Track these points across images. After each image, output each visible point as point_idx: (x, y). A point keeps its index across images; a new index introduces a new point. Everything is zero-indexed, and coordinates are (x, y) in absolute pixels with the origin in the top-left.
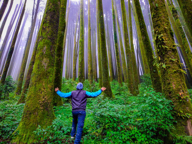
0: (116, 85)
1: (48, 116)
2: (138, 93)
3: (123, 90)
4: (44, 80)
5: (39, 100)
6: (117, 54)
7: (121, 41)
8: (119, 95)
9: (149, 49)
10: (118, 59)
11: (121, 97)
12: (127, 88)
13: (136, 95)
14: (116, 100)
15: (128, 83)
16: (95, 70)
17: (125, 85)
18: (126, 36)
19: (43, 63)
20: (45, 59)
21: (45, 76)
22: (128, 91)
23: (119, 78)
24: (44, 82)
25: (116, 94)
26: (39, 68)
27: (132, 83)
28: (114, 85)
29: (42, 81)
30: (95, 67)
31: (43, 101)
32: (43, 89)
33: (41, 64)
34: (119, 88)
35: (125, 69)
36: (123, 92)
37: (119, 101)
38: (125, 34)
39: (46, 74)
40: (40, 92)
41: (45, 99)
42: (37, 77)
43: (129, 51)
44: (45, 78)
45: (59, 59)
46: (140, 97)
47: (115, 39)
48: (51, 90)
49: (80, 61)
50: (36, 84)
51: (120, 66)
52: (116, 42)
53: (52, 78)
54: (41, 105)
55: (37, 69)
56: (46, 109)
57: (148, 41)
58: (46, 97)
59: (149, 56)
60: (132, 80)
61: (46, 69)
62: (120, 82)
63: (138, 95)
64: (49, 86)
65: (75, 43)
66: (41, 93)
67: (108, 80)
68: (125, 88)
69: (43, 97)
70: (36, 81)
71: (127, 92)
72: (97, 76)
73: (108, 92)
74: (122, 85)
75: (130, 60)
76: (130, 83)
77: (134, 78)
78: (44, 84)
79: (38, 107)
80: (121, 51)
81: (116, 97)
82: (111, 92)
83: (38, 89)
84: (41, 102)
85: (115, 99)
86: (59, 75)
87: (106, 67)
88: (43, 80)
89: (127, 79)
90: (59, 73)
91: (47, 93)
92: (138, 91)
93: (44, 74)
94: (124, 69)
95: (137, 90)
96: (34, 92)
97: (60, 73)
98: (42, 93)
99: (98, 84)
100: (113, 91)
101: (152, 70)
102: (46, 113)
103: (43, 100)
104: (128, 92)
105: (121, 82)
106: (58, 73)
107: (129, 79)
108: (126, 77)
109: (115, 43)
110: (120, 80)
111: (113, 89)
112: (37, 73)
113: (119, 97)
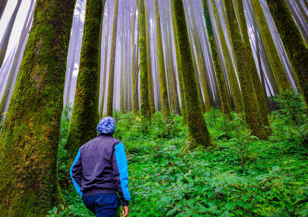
0: (218, 119)
1: (37, 206)
2: (270, 133)
3: (234, 128)
4: (32, 116)
5: (17, 164)
6: (215, 55)
7: (221, 31)
8: (225, 139)
9: (292, 29)
10: (217, 66)
11: (232, 143)
12: (241, 122)
13: (266, 139)
14: (219, 152)
15: (243, 114)
16: (174, 92)
17: (237, 117)
18: (230, 16)
19: (33, 76)
20: (37, 68)
21: (34, 106)
22: (247, 130)
23: (222, 103)
24: (31, 119)
25: (220, 138)
26: (22, 88)
27: (254, 113)
28: (213, 119)
29: (28, 116)
30: (173, 86)
31: (27, 168)
32: (27, 137)
33: (29, 79)
34: (225, 124)
35: (235, 84)
36: (233, 132)
37: (227, 153)
38: (228, 12)
39: (39, 101)
40: (21, 143)
41: (32, 160)
42: (17, 109)
43: (241, 44)
44: (36, 110)
45: (91, 73)
46: (276, 141)
47: (207, 28)
48: (49, 137)
49: (141, 76)
50: (13, 125)
51: (223, 80)
52: (211, 32)
53: (52, 109)
54: (19, 177)
55: (19, 91)
56: (33, 186)
57: (285, 12)
58: (34, 157)
59: (292, 44)
60: (252, 106)
61: (40, 88)
62: (227, 112)
63: (272, 138)
64: (44, 128)
65: (134, 46)
66: (23, 147)
67: (198, 109)
68: (238, 123)
69: (27, 157)
70: (13, 119)
71: (243, 132)
72: (178, 105)
73: (200, 134)
74: (231, 118)
75: (244, 64)
76: (248, 111)
77: (257, 102)
78: (31, 124)
79: (13, 182)
80: (224, 51)
81: (220, 144)
82: (208, 133)
83: (16, 138)
84: (21, 170)
85: (217, 148)
86: (92, 103)
87: (192, 81)
88: (31, 114)
89: (241, 104)
90: (91, 100)
91: (39, 146)
92: (269, 129)
93: (34, 101)
94: (232, 85)
95: (266, 127)
96: (6, 146)
97: (93, 100)
98: (26, 146)
99: (181, 118)
100: (211, 131)
101: (304, 76)
102: (33, 197)
103: (27, 163)
104: (246, 133)
105: (229, 111)
106: (89, 99)
107: (247, 104)
108: (239, 101)
109: (209, 35)
110: (226, 107)
111: (211, 126)
112: (17, 101)
113: (227, 144)
